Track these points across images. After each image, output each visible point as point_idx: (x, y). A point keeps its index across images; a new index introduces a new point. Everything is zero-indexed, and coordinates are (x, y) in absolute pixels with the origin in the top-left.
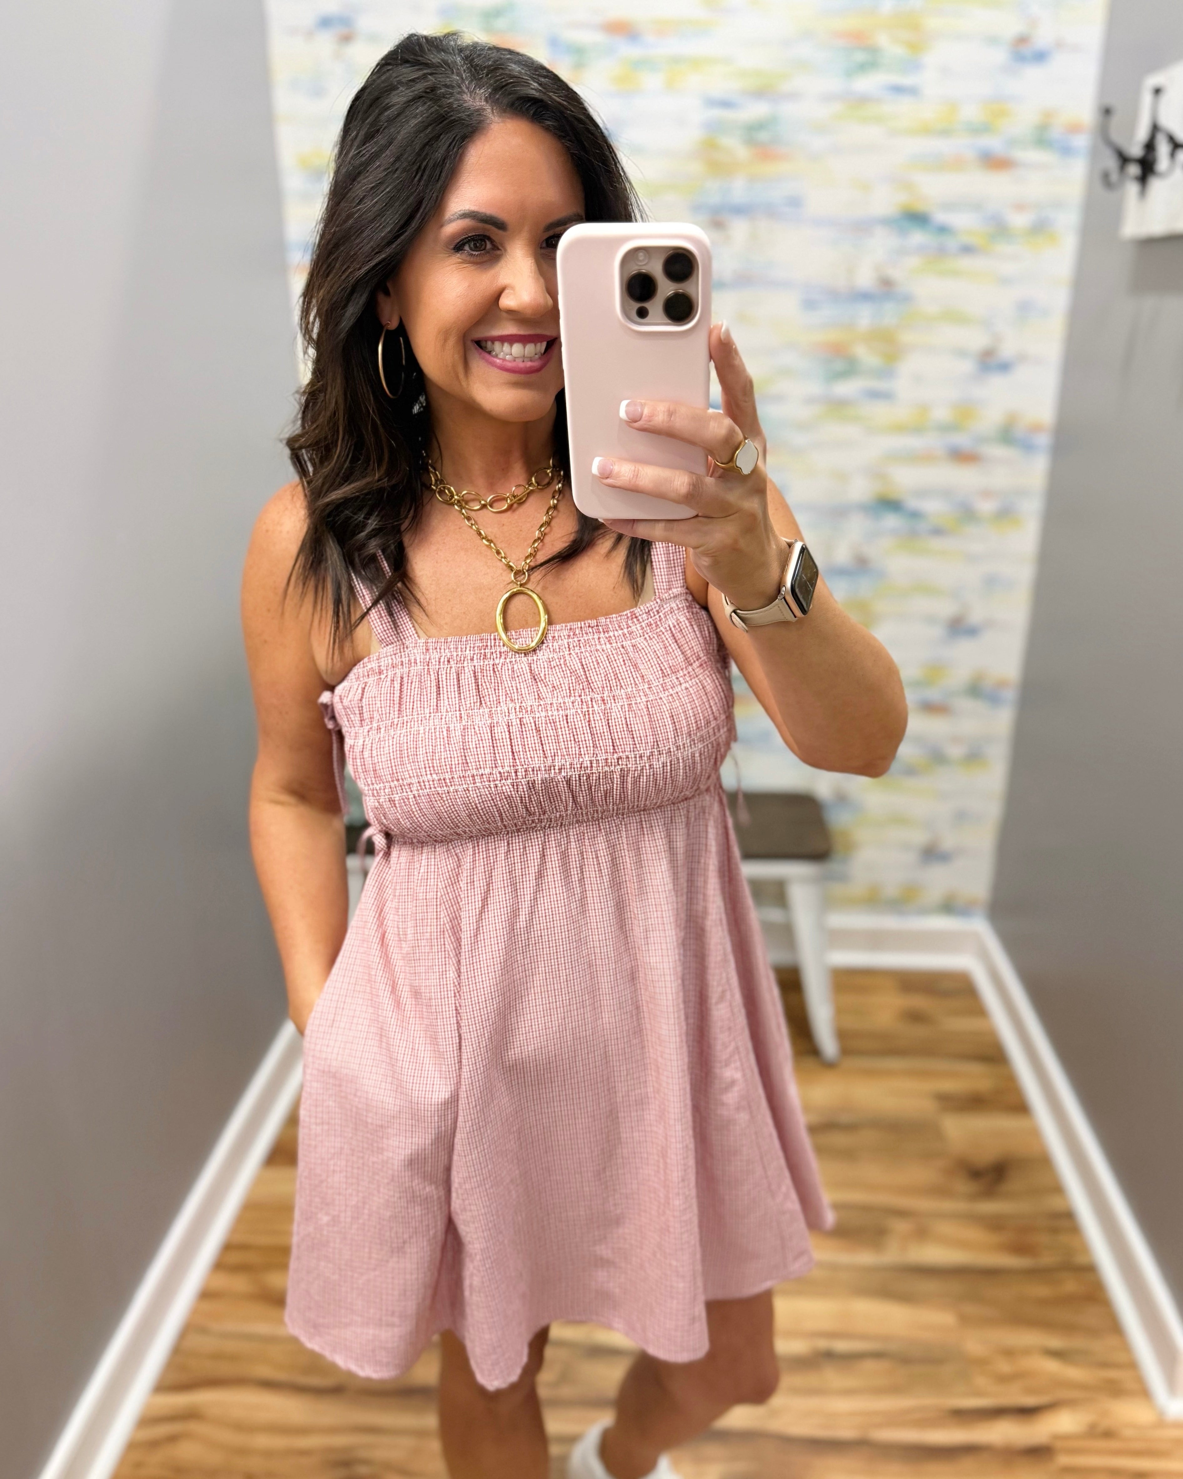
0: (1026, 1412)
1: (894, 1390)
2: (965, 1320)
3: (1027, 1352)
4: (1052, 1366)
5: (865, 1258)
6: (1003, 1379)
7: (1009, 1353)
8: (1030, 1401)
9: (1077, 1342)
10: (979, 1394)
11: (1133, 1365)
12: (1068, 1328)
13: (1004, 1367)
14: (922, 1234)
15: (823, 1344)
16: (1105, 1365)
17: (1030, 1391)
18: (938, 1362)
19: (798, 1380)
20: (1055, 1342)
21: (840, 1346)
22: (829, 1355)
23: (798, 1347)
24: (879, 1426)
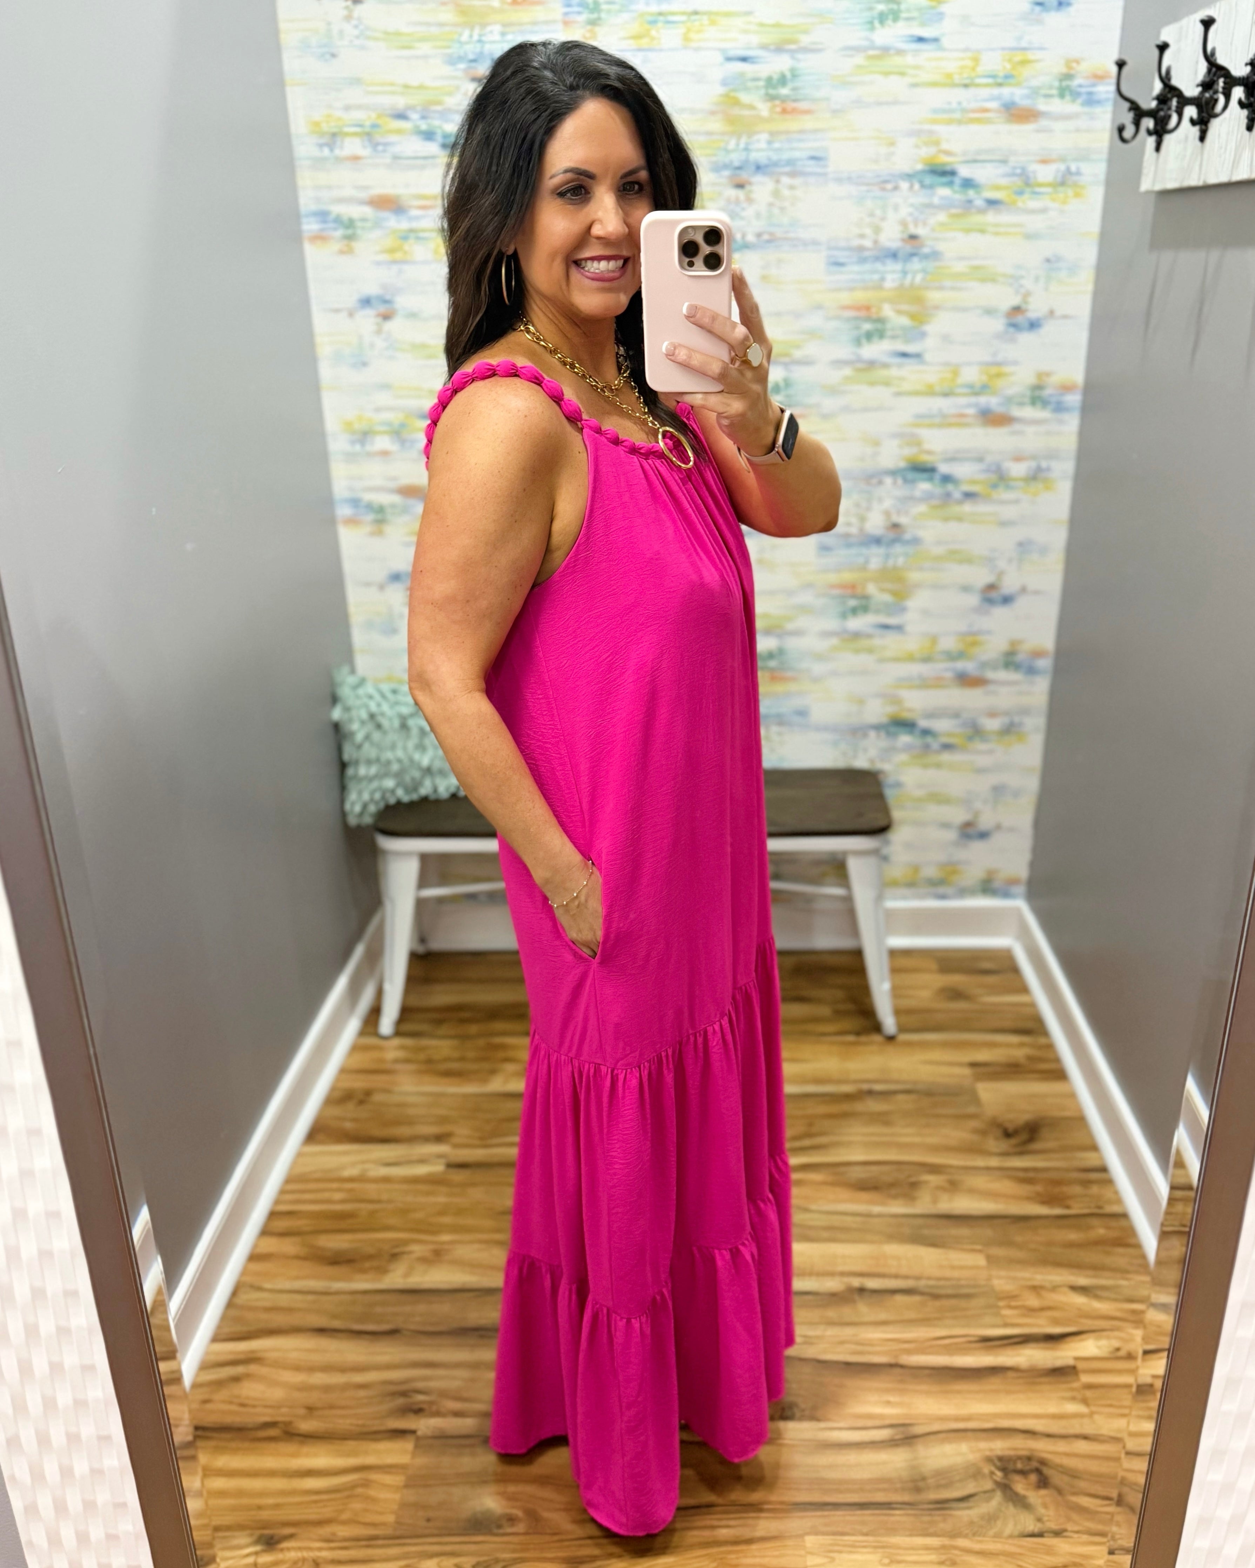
0: (1051, 1339)
1: (925, 1321)
2: (993, 1261)
3: (1054, 1288)
4: (1078, 1300)
5: (897, 1208)
6: (1032, 1311)
7: (1036, 1289)
8: (1056, 1329)
9: (1104, 1280)
10: (1006, 1325)
12: (1096, 1268)
13: (1033, 1301)
14: (953, 1187)
15: (856, 1282)
17: (1056, 1322)
18: (968, 1296)
19: (831, 1313)
20: (1082, 1281)
21: (872, 1284)
22: (862, 1290)
23: (832, 1285)
24: (909, 1352)
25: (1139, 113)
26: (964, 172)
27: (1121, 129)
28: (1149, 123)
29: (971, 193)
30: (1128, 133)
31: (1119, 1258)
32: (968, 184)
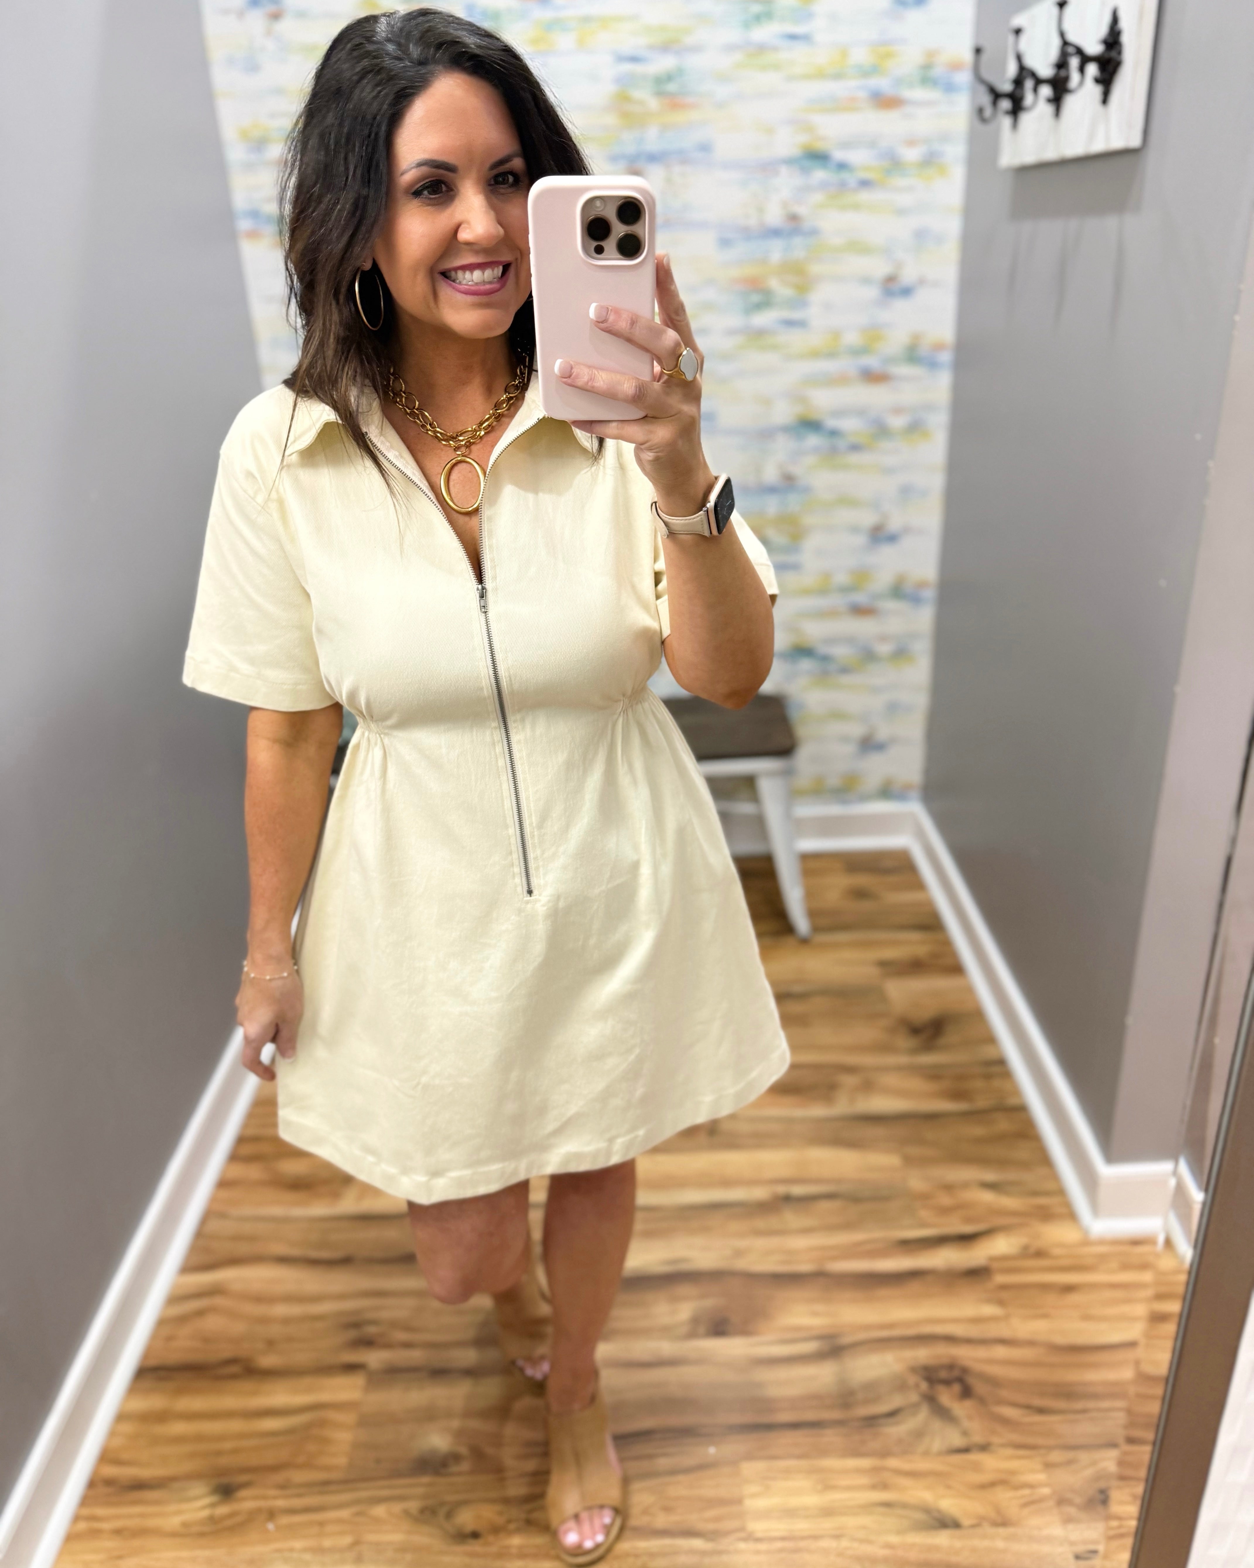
0: (966, 1239)
1: (848, 1226)
2: (908, 1161)
3: (966, 1185)
4: (987, 1197)
5: (818, 1111)
6: (945, 1211)
7: (949, 1188)
8: (968, 1229)
9: (1010, 1175)
10: (923, 1225)
11: (1061, 1192)
12: (1002, 1163)
13: (945, 1200)
14: (868, 1086)
15: (781, 1189)
16: (1035, 1193)
17: (968, 1220)
18: (886, 1199)
19: (760, 1223)
20: (990, 1176)
21: (797, 1190)
22: (787, 1199)
23: (760, 1193)
24: (834, 1258)
25: (996, 95)
26: (838, 155)
27: (980, 111)
28: (1006, 104)
29: (845, 175)
30: (988, 112)
31: (1022, 1152)
32: (842, 166)
